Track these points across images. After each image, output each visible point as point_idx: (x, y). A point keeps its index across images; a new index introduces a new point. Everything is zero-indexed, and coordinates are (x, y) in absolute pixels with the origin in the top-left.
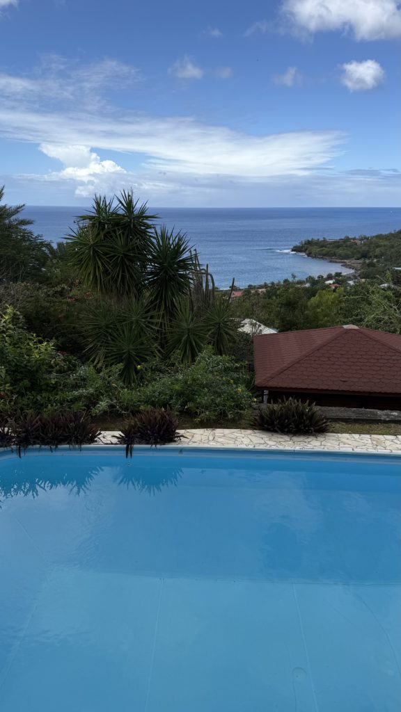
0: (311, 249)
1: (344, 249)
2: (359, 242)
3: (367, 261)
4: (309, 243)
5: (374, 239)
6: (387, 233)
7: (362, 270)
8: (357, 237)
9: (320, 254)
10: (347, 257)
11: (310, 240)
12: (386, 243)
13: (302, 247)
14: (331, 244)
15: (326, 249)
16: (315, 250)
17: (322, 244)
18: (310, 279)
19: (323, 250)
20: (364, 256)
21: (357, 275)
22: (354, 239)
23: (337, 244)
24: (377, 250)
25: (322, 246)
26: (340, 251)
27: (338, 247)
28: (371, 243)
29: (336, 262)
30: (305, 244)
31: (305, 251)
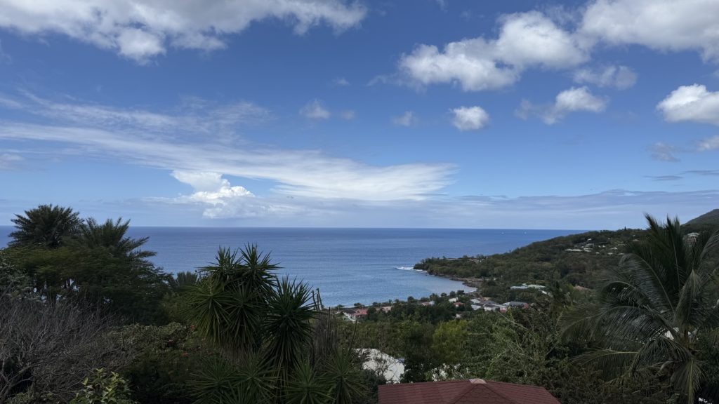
0: (433, 267)
1: (464, 268)
2: (477, 261)
3: (488, 280)
4: (430, 261)
5: (492, 258)
6: (503, 253)
7: (484, 289)
8: (475, 257)
9: (441, 273)
10: (468, 275)
11: (431, 258)
12: (503, 262)
13: (424, 265)
14: (450, 262)
15: (447, 267)
16: (436, 268)
17: (443, 263)
18: (434, 297)
19: (443, 269)
20: (484, 274)
21: (479, 293)
22: (472, 258)
23: (457, 263)
24: (495, 269)
25: (444, 265)
26: (460, 270)
27: (458, 265)
28: (489, 262)
29: (457, 280)
30: (426, 262)
31: (426, 269)
